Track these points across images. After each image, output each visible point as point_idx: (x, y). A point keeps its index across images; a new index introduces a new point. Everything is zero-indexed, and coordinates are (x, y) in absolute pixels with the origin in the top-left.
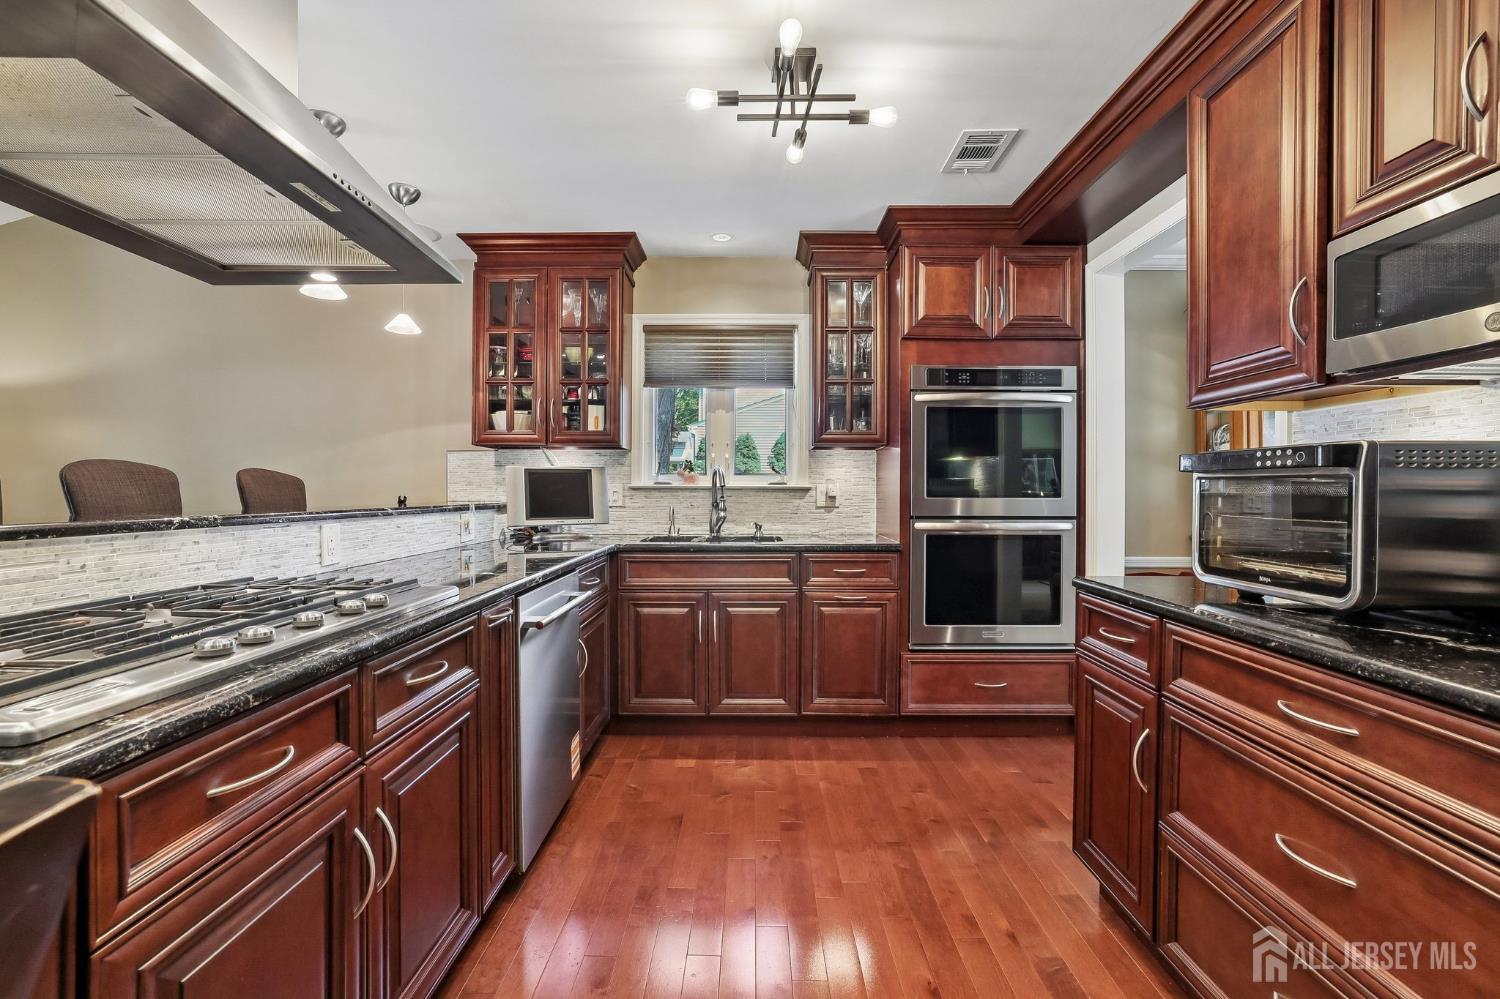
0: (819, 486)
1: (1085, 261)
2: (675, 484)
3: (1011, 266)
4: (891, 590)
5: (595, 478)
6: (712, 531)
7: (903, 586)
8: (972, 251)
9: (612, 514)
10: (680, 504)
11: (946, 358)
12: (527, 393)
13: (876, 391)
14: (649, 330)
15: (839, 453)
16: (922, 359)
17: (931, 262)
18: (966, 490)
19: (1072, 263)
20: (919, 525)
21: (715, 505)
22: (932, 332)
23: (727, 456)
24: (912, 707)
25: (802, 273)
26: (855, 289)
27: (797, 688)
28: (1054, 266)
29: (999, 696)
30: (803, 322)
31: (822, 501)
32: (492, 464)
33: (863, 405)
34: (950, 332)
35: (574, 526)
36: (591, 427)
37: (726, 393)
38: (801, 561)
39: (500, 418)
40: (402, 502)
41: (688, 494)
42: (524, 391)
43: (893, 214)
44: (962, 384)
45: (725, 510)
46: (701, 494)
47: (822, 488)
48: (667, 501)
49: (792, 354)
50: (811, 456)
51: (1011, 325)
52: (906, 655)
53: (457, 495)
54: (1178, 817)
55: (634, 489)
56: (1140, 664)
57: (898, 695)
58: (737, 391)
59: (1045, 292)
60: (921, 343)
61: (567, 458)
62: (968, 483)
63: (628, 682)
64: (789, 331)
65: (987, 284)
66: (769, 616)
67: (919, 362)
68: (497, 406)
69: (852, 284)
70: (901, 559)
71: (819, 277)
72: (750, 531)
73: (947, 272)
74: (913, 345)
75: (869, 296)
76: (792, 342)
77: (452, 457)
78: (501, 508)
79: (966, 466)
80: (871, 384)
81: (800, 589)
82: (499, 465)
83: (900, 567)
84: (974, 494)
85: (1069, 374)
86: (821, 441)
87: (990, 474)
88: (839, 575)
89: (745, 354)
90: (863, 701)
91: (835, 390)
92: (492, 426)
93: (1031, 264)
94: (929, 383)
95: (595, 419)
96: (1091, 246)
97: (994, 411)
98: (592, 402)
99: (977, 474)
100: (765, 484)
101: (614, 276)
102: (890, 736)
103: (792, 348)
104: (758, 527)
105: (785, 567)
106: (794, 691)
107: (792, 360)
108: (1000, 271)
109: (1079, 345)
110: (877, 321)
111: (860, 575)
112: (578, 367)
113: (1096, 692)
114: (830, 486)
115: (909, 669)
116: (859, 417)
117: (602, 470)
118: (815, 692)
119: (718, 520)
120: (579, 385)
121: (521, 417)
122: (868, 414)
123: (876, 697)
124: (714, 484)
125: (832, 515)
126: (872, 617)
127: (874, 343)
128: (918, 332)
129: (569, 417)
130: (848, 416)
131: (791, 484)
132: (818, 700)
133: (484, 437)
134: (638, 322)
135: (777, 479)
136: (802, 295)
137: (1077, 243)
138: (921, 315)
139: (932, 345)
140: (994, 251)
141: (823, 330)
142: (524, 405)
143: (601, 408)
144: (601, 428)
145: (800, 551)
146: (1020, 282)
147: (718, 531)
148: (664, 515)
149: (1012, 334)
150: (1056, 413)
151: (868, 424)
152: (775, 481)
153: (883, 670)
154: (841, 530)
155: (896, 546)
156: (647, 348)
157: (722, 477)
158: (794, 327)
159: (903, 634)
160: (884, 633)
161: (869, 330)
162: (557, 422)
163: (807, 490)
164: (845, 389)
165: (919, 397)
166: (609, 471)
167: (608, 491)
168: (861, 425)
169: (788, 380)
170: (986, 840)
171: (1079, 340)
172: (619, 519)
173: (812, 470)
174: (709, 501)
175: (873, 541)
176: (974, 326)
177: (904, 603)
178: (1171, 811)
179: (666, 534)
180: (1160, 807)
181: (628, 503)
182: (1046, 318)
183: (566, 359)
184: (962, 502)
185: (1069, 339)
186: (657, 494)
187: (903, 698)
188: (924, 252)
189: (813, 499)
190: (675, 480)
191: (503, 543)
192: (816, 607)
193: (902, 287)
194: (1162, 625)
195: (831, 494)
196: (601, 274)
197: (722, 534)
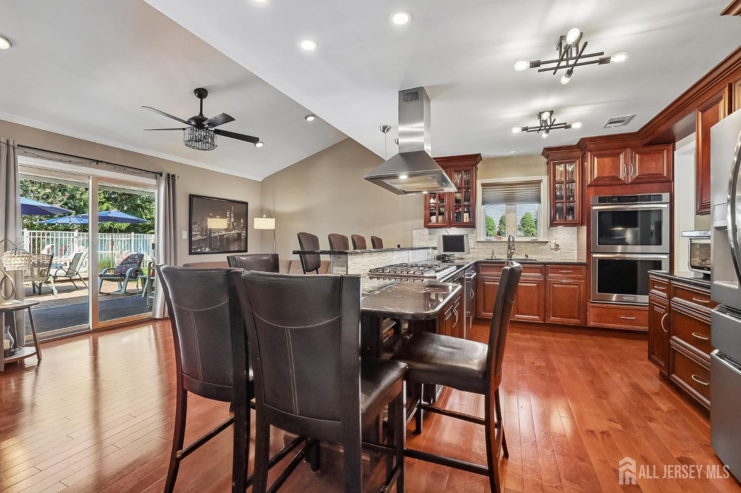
0: (552, 241)
1: (674, 149)
2: (493, 240)
3: (637, 155)
4: (584, 279)
5: (465, 238)
6: (508, 257)
7: (587, 277)
8: (618, 151)
9: (471, 250)
10: (496, 248)
11: (608, 192)
12: (442, 209)
13: (577, 205)
14: (483, 185)
15: (560, 227)
16: (596, 193)
17: (599, 156)
18: (623, 242)
19: (667, 151)
20: (594, 255)
21: (509, 248)
22: (600, 183)
23: (514, 230)
24: (592, 323)
25: (544, 160)
26: (567, 166)
27: (544, 312)
28: (658, 153)
29: (632, 322)
30: (545, 179)
31: (553, 246)
32: (427, 234)
33: (571, 210)
34: (608, 182)
35: (457, 254)
36: (465, 221)
37: (513, 206)
38: (545, 268)
39: (433, 218)
40: (399, 246)
41: (498, 244)
42: (441, 209)
43: (583, 141)
44: (614, 202)
45: (514, 249)
46: (503, 244)
47: (553, 242)
48: (490, 246)
49: (540, 191)
50: (548, 229)
51: (637, 178)
52: (589, 304)
53: (416, 244)
54: (675, 337)
55: (478, 242)
56: (665, 295)
57: (586, 319)
58: (518, 205)
59: (653, 164)
60: (595, 187)
61: (454, 231)
62: (624, 239)
63: (481, 306)
64: (539, 182)
65: (625, 163)
66: (533, 287)
67: (595, 195)
68: (432, 214)
69: (566, 165)
70: (587, 269)
71: (552, 162)
72: (524, 258)
73: (607, 160)
74: (592, 189)
75: (573, 168)
76: (540, 186)
77: (414, 231)
78: (434, 248)
79: (623, 232)
80: (574, 202)
81: (545, 278)
82: (430, 234)
83: (586, 271)
84: (627, 244)
85: (666, 196)
86: (553, 223)
87: (635, 236)
88: (561, 273)
89: (521, 192)
90: (570, 319)
91: (559, 205)
92: (430, 221)
93: (647, 154)
94: (599, 202)
95: (466, 218)
96: (677, 144)
97: (636, 212)
98: (465, 212)
99: (629, 235)
100: (529, 240)
101: (473, 169)
102: (582, 334)
103: (540, 189)
104: (527, 256)
105: (539, 269)
106: (543, 314)
107: (540, 193)
108: (632, 158)
109: (671, 184)
110: (577, 178)
111: (570, 273)
112: (460, 200)
113: (655, 307)
114: (556, 241)
115: (591, 309)
116: (569, 214)
117: (467, 235)
118: (551, 315)
119: (511, 253)
120: (460, 207)
121: (440, 218)
122: (573, 213)
123: (575, 318)
124: (509, 240)
125: (558, 252)
126: (575, 290)
127: (576, 187)
128: (595, 183)
129: (457, 217)
130: (564, 214)
131: (539, 240)
132: (552, 318)
133: (428, 225)
134: (479, 183)
135: (534, 238)
136: (544, 168)
137: (670, 143)
138: (596, 176)
139: (600, 188)
140: (629, 151)
141: (553, 182)
142: (441, 214)
143: (468, 214)
144: (468, 221)
145: (545, 264)
146: (641, 161)
147: (511, 257)
148: (490, 251)
149: (637, 182)
150: (660, 212)
151: (573, 217)
152: (533, 239)
153: (579, 309)
154: (561, 258)
155: (585, 263)
156: (482, 191)
157: (513, 238)
158: (541, 181)
159: (588, 296)
160: (580, 295)
161: (574, 182)
162: (453, 219)
163: (547, 242)
164: (563, 205)
165: (594, 208)
166: (470, 236)
167: (470, 242)
168: (570, 218)
169: (538, 200)
170: (617, 360)
171: (671, 182)
172: (473, 252)
173: (548, 235)
174: (507, 247)
175: (576, 261)
176: (620, 179)
177: (588, 285)
178: (672, 336)
179: (491, 258)
180: (669, 336)
181: (476, 247)
182: (654, 174)
183: (456, 197)
184: (621, 248)
185: (667, 182)
186: (486, 244)
187: (588, 319)
188: (596, 153)
189: (549, 246)
190: (493, 239)
191: (435, 260)
192: (551, 284)
193: (588, 165)
194: (670, 282)
195: (557, 244)
196: (468, 168)
197: (512, 259)
